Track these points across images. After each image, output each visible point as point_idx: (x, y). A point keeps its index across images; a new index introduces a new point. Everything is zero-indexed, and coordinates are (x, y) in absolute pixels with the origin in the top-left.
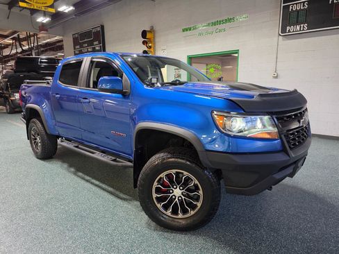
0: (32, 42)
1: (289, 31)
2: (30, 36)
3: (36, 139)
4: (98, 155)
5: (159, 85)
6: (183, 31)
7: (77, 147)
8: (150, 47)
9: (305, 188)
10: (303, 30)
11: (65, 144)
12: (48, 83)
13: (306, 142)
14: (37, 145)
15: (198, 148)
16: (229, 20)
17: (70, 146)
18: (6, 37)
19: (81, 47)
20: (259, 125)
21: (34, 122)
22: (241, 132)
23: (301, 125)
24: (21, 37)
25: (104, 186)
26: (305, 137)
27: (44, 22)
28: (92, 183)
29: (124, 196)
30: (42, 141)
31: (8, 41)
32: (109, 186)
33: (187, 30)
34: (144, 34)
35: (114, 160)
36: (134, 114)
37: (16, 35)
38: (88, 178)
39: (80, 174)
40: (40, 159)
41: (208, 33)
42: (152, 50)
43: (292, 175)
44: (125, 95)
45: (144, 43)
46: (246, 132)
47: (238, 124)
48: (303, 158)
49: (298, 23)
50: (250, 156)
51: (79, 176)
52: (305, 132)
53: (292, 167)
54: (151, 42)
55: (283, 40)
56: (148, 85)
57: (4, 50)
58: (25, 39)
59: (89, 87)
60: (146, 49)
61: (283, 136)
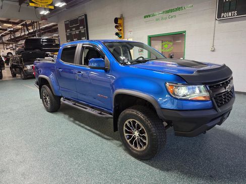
0: (36, 27)
1: (223, 17)
2: (34, 23)
3: (46, 99)
4: (89, 110)
5: (129, 63)
6: (145, 17)
7: (74, 104)
8: (121, 30)
9: (231, 131)
10: (234, 16)
11: (67, 102)
12: (53, 61)
13: (230, 101)
14: (47, 102)
15: (156, 107)
16: (179, 9)
17: (70, 103)
18: (17, 24)
19: (71, 30)
20: (197, 91)
21: (44, 87)
22: (184, 96)
23: (227, 90)
24: (28, 23)
25: (94, 130)
26: (230, 97)
27: (45, 14)
28: (86, 128)
29: (108, 137)
30: (50, 100)
31: (19, 26)
32: (97, 130)
33: (147, 17)
34: (116, 20)
35: (100, 114)
36: (113, 84)
37: (24, 23)
38: (83, 125)
39: (77, 122)
40: (50, 112)
41: (162, 19)
42: (122, 32)
43: (220, 124)
44: (106, 71)
45: (116, 27)
46: (188, 96)
47: (183, 91)
48: (229, 112)
49: (230, 10)
50: (191, 112)
51: (77, 124)
52: (230, 94)
53: (220, 118)
54: (121, 26)
55: (219, 23)
56: (122, 64)
57: (16, 33)
58: (30, 25)
59: (81, 64)
60: (118, 31)
61: (213, 99)
